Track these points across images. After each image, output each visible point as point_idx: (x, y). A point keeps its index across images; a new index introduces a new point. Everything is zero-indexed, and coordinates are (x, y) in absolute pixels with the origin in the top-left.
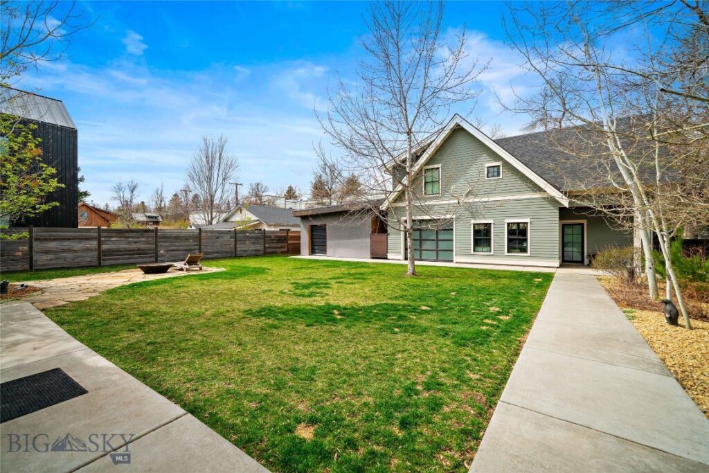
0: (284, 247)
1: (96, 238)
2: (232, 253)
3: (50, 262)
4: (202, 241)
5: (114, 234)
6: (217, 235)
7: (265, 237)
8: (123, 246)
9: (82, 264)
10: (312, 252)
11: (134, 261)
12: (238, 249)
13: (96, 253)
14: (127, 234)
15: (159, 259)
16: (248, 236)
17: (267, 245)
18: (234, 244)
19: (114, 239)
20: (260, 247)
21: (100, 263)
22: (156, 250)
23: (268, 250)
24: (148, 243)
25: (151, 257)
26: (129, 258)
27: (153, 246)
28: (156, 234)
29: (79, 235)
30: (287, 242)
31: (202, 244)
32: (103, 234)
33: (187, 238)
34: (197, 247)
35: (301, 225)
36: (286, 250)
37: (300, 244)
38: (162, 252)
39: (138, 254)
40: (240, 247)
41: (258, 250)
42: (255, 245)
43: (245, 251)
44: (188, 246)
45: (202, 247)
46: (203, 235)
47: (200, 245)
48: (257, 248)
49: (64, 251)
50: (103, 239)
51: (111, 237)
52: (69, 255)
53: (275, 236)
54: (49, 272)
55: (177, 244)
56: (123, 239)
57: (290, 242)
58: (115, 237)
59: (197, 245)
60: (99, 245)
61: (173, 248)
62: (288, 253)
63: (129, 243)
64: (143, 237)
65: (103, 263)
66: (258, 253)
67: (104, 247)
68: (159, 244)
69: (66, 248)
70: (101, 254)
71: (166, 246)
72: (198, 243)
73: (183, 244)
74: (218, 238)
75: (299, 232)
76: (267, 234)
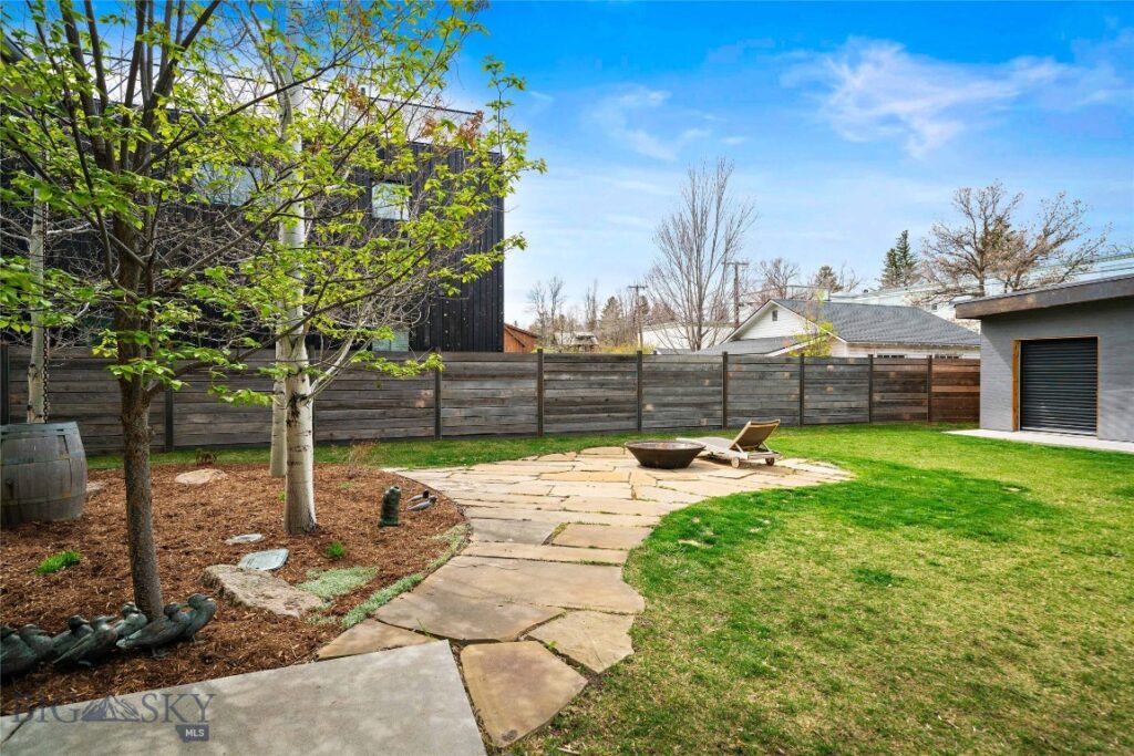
0: (918, 404)
1: (534, 375)
2: (794, 414)
3: (466, 423)
4: (732, 384)
5: (563, 367)
6: (761, 368)
7: (872, 374)
8: (582, 392)
9: (512, 429)
10: (1025, 420)
11: (599, 426)
12: (808, 405)
13: (533, 407)
14: (588, 367)
15: (645, 423)
16: (830, 373)
17: (877, 397)
18: (798, 392)
19: (564, 377)
20: (859, 401)
21: (541, 428)
22: (638, 404)
23: (876, 411)
24: (622, 386)
25: (628, 418)
26: (590, 420)
27: (633, 395)
28: (640, 367)
29: (509, 368)
30: (927, 390)
31: (729, 390)
32: (548, 366)
33: (698, 376)
34: (719, 398)
35: (985, 342)
36: (925, 410)
37: (978, 394)
38: (649, 407)
39: (604, 411)
40: (813, 401)
41: (855, 410)
42: (847, 398)
43: (824, 411)
44: (700, 394)
45: (730, 398)
46: (732, 368)
47: (725, 394)
48: (853, 405)
49: (484, 401)
50: (546, 377)
51: (561, 372)
52: (494, 410)
53: (898, 373)
54: (463, 443)
55: (680, 390)
56: (579, 377)
57: (936, 389)
58: (567, 372)
59: (719, 393)
60: (540, 390)
61: (670, 399)
62: (930, 420)
63: (590, 385)
64: (615, 373)
65: (547, 428)
66: (855, 416)
67: (549, 394)
68: (644, 390)
69: (487, 394)
70: (544, 407)
71: (658, 395)
72: (721, 388)
73: (691, 389)
74: (762, 376)
75: (977, 363)
76: (878, 368)
